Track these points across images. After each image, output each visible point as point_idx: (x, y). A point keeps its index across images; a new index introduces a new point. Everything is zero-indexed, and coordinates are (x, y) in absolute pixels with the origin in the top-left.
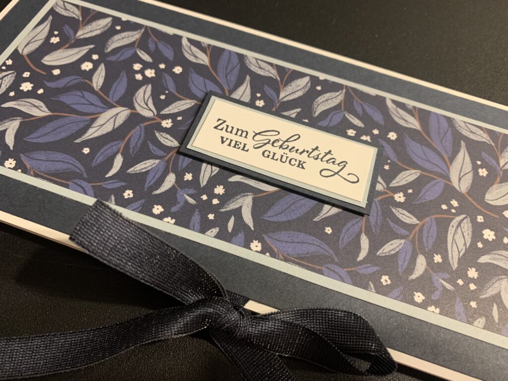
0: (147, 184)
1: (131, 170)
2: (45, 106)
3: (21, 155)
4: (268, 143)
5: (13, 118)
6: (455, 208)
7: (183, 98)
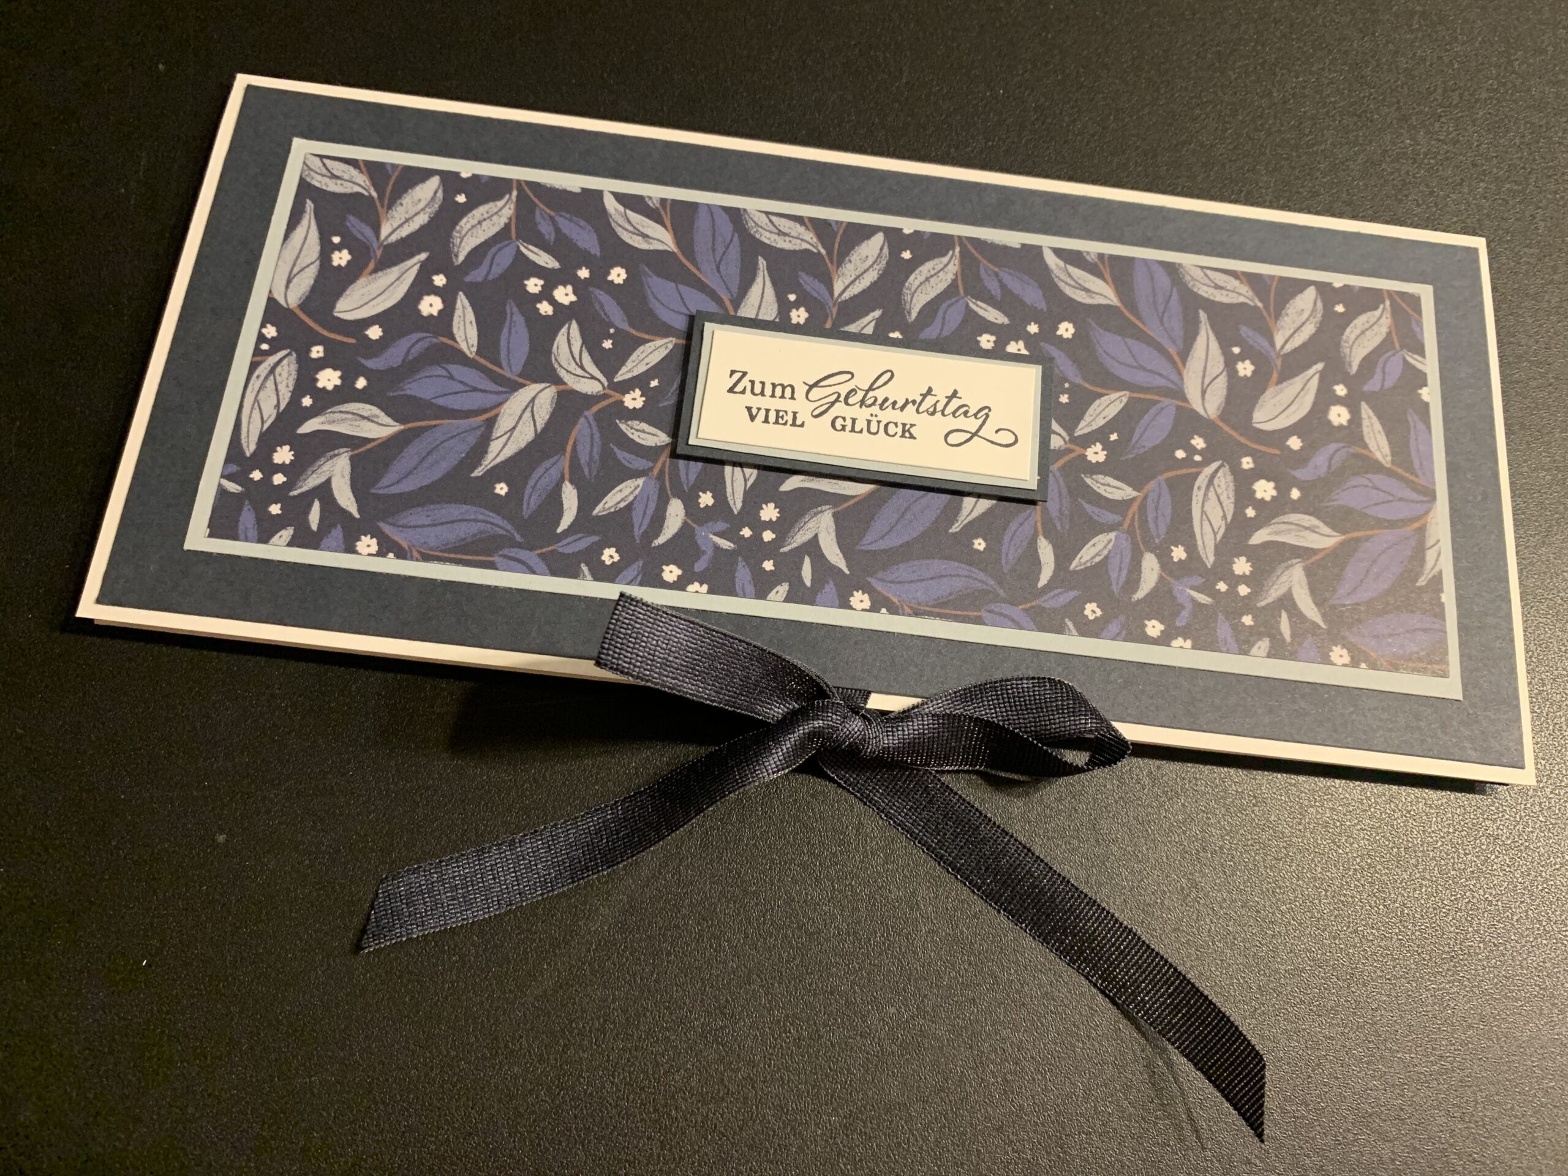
0: (636, 529)
1: (598, 510)
2: (383, 414)
3: (381, 524)
4: (837, 400)
5: (332, 453)
6: (1200, 452)
7: (647, 337)
